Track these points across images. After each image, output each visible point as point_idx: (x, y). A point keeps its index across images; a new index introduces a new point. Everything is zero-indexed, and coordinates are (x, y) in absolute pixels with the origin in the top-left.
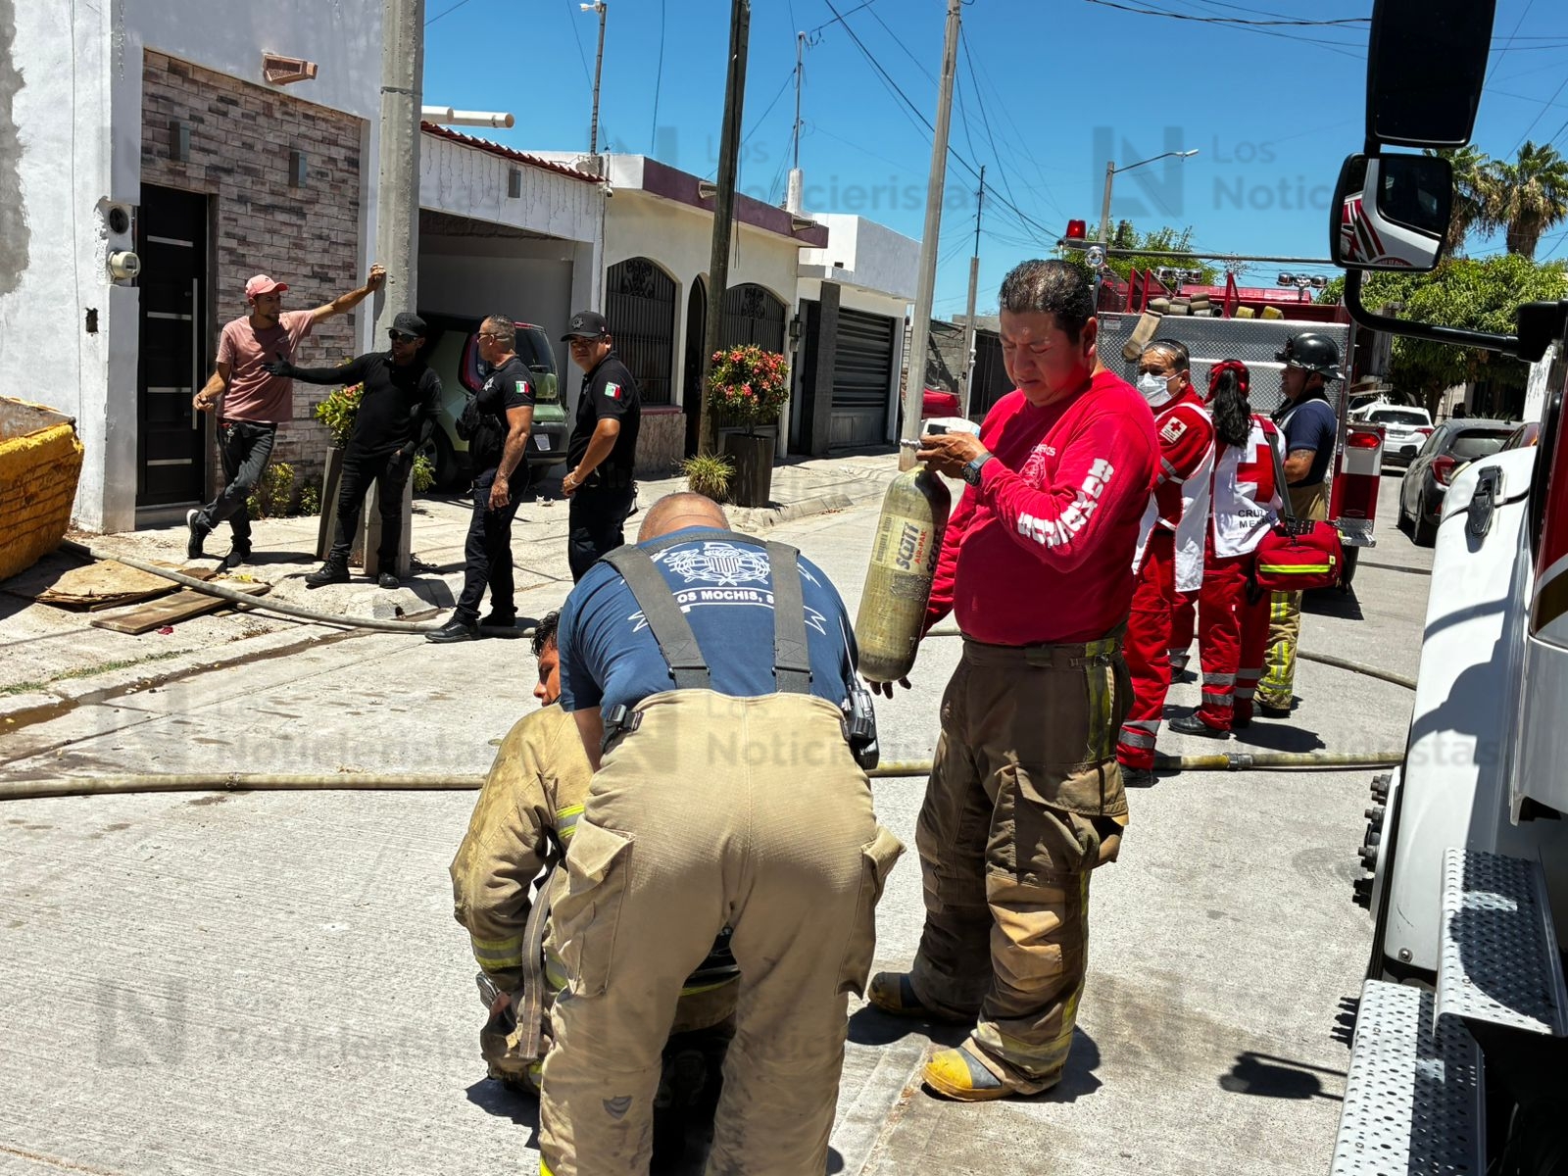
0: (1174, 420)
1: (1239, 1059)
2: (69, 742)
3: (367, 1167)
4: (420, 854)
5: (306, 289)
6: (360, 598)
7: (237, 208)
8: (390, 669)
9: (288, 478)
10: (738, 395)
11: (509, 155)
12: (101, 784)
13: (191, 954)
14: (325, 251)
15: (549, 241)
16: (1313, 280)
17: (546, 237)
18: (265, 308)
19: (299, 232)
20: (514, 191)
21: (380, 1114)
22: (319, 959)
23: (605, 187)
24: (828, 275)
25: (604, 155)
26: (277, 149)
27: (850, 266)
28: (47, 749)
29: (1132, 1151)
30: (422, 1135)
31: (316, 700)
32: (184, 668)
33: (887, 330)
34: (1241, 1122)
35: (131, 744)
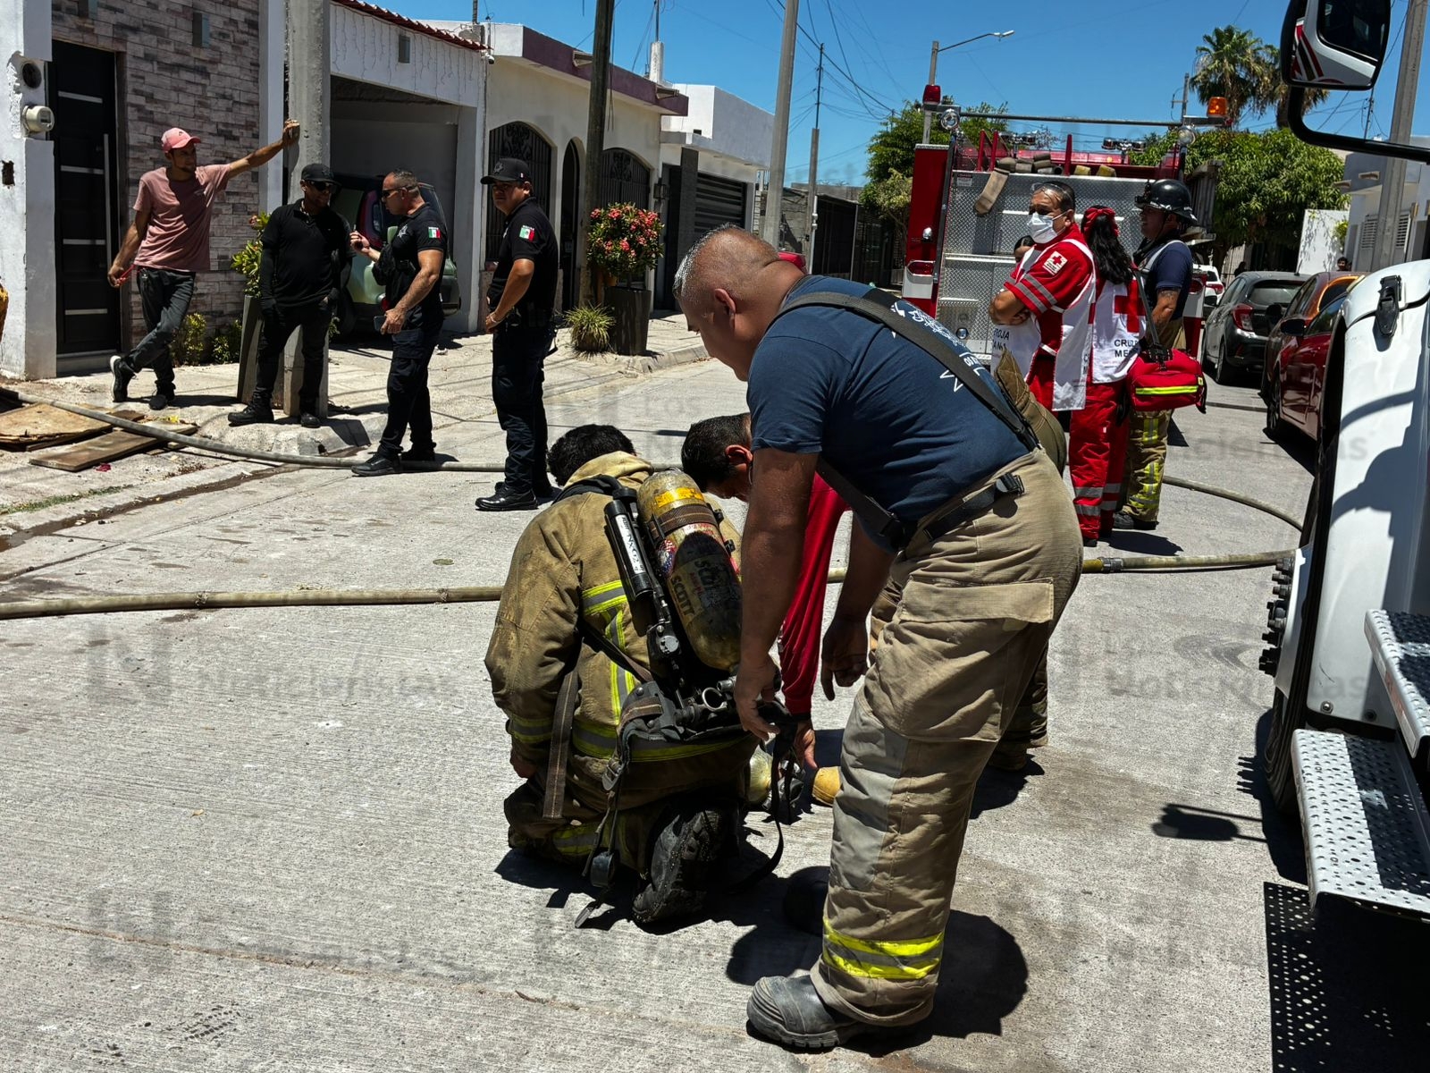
0: (1056, 254)
1: (1164, 810)
2: (31, 569)
3: (412, 929)
4: (394, 660)
5: (212, 146)
6: (286, 437)
7: (146, 67)
8: (326, 500)
9: (201, 328)
10: (617, 250)
11: (398, 21)
12: (74, 604)
13: (198, 752)
14: (229, 110)
15: (435, 105)
16: (1134, 144)
17: (432, 102)
18: (181, 162)
19: (204, 91)
20: (403, 57)
21: (412, 883)
22: (321, 752)
23: (487, 54)
24: (689, 141)
25: (485, 24)
26: (180, 10)
27: (707, 133)
28: (11, 576)
29: (1093, 889)
30: (457, 899)
31: (261, 528)
32: (126, 502)
33: (739, 195)
34: (1178, 861)
35: (92, 570)
